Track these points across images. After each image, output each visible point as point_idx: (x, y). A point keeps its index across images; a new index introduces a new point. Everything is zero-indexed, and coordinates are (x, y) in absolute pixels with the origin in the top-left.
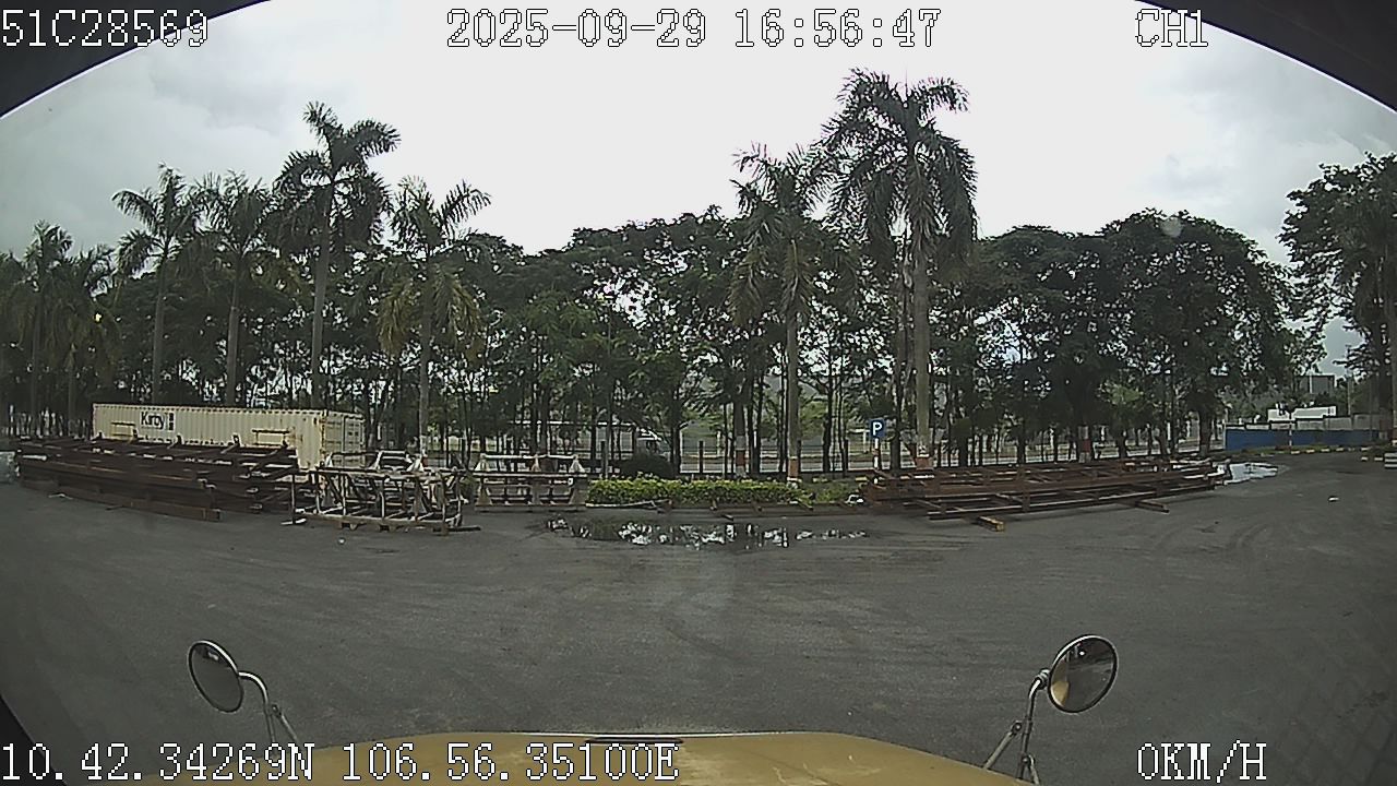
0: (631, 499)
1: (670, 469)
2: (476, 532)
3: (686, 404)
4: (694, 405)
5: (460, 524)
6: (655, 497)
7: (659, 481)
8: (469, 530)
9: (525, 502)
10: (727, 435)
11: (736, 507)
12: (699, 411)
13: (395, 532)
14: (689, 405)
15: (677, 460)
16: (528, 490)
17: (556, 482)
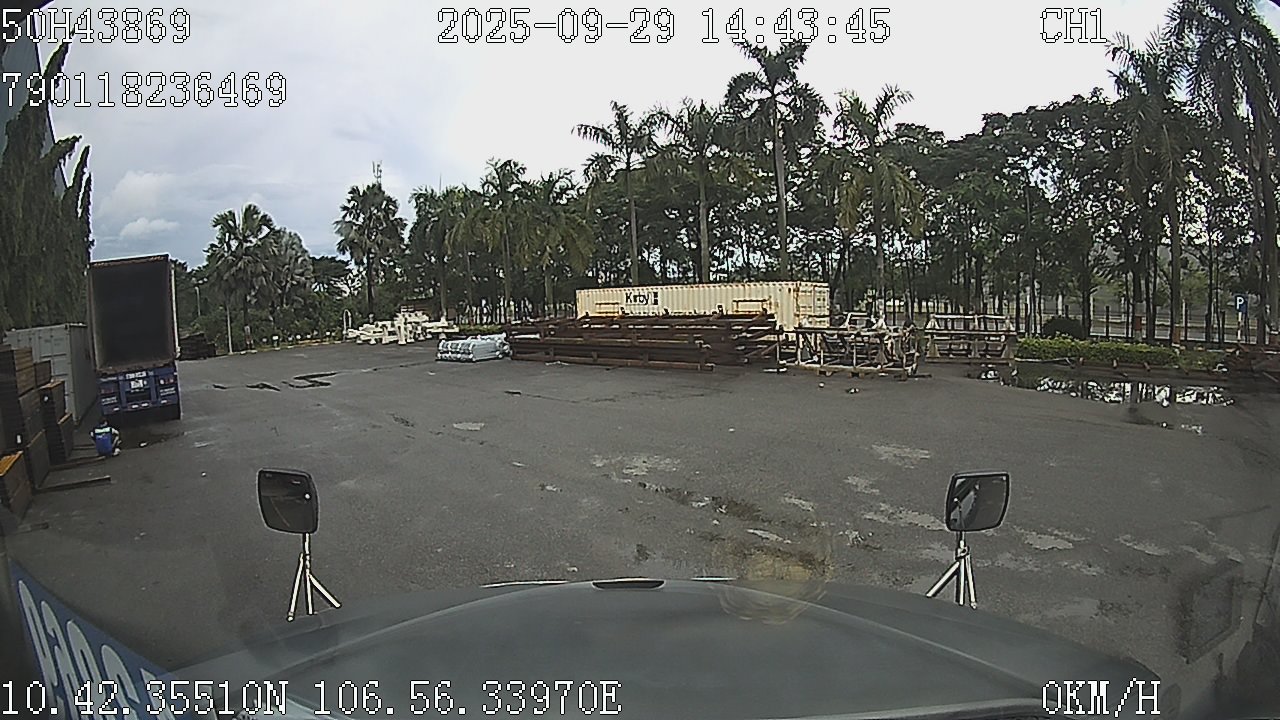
0: (1050, 355)
1: (1081, 330)
2: (929, 379)
3: (1096, 270)
4: (1101, 273)
5: (915, 372)
6: (1069, 355)
7: (1073, 341)
8: (923, 376)
9: (966, 355)
10: (1129, 302)
11: (1131, 367)
12: (1106, 277)
13: (862, 378)
14: (1097, 272)
15: (1087, 322)
16: (969, 345)
17: (992, 338)
